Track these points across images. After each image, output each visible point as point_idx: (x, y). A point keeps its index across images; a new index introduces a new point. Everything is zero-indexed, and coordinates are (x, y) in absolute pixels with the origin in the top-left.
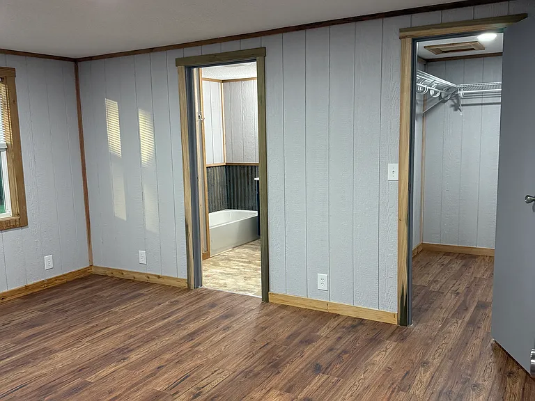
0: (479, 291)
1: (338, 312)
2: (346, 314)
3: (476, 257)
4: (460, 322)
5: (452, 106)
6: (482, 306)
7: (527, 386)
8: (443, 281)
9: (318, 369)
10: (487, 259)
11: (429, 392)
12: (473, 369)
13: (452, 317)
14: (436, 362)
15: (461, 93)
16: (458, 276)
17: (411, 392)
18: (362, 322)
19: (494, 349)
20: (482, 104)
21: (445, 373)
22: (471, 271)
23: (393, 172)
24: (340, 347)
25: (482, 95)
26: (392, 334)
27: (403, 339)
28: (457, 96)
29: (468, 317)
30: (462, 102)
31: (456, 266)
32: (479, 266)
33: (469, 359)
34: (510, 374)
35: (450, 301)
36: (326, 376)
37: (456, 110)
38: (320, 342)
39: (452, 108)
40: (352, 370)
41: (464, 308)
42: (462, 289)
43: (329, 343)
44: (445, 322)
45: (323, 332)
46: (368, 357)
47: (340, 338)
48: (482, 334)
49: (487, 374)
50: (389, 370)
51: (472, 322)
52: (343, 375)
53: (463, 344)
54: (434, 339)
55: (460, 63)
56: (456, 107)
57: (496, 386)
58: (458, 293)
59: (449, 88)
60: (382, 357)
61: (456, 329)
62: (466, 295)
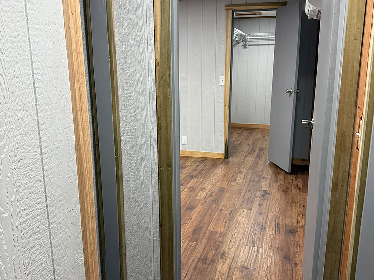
0: (259, 144)
1: (192, 156)
2: (197, 156)
3: (254, 129)
4: (252, 156)
5: (243, 45)
6: (261, 149)
7: (286, 176)
8: (241, 140)
9: (192, 177)
10: (260, 130)
11: (245, 181)
12: (262, 172)
13: (248, 154)
14: (245, 171)
15: (248, 38)
16: (247, 138)
17: (237, 181)
18: (206, 159)
19: (270, 165)
20: (258, 45)
21: (250, 174)
22: (253, 135)
23: (222, 80)
24: (199, 169)
25: (259, 40)
26: (222, 162)
27: (227, 164)
28: (246, 40)
29: (256, 154)
30: (248, 43)
31: (246, 133)
32: (257, 133)
33: (259, 169)
34: (278, 173)
35: (245, 148)
36: (197, 179)
37: (245, 48)
38: (188, 168)
39: (243, 47)
40: (208, 176)
41: (253, 150)
42: (250, 143)
43: (193, 167)
44: (246, 157)
45: (188, 163)
46: (213, 171)
47: (198, 166)
48: (263, 160)
49: (268, 173)
50: (225, 175)
51: (258, 156)
52: (205, 178)
53: (255, 164)
54: (242, 163)
55: (247, 21)
56: (245, 46)
57: (273, 177)
58: (249, 145)
59: (241, 35)
60: (220, 171)
61: (251, 159)
62: (253, 146)
